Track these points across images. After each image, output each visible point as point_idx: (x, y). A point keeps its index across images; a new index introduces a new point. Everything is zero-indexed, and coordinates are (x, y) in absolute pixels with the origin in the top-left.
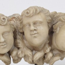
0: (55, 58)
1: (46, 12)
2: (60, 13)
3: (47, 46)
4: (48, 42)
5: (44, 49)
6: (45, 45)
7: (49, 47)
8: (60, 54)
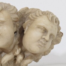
0: (25, 61)
1: (11, 10)
2: (33, 9)
3: (16, 47)
4: (18, 43)
5: (13, 51)
6: (14, 46)
7: (18, 49)
8: (32, 56)
